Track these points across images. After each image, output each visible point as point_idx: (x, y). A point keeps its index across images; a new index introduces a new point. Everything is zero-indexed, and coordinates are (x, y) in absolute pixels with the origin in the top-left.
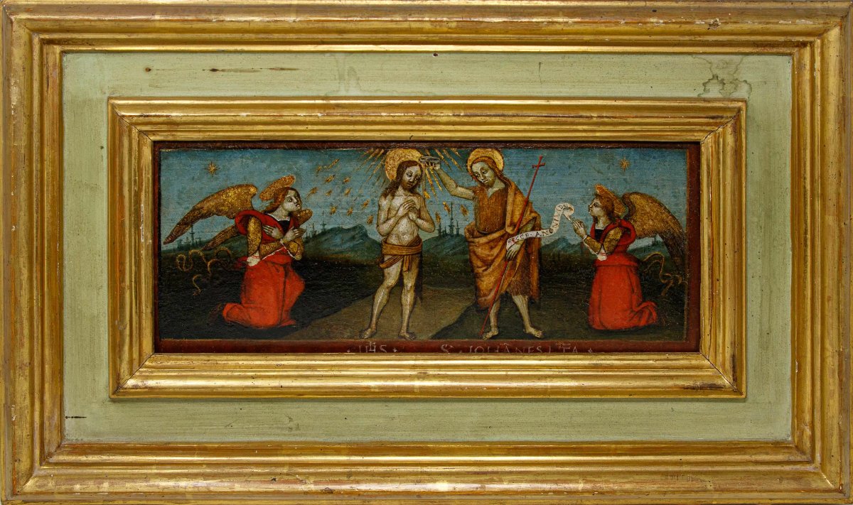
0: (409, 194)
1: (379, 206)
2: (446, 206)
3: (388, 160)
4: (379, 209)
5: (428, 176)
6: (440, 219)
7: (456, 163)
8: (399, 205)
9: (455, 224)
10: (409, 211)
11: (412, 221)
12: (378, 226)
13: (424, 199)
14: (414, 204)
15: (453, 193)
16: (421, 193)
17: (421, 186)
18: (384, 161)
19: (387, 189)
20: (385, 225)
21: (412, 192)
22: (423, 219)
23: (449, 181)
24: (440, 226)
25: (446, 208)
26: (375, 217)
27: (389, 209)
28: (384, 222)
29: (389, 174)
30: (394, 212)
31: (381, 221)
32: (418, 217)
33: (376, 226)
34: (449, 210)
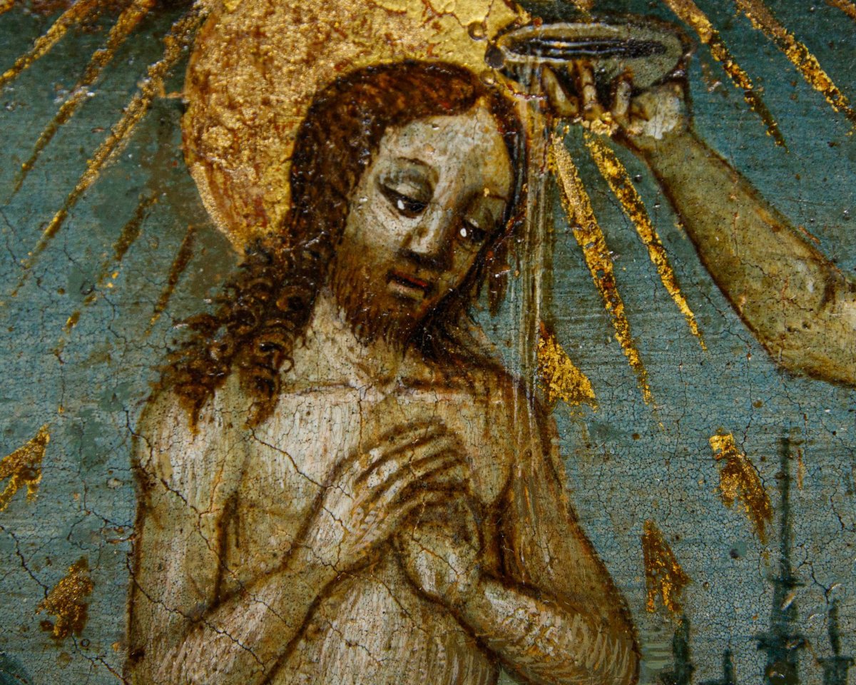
0: (408, 367)
1: (144, 480)
2: (731, 465)
3: (209, 64)
4: (144, 510)
5: (575, 199)
6: (680, 580)
7: (822, 80)
8: (316, 470)
9: (812, 624)
10: (412, 518)
11: (434, 604)
12: (137, 656)
13: (542, 412)
14: (455, 455)
15: (795, 354)
16: (512, 358)
17: (514, 295)
18: (177, 75)
19: (205, 325)
20: (195, 646)
21: (430, 354)
22: (530, 589)
23: (763, 242)
24: (681, 650)
25: (732, 488)
26: (113, 578)
27: (233, 509)
28: (194, 623)
29: (223, 193)
30: (275, 537)
31: (164, 615)
32: (485, 576)
33: (117, 655)
34: (759, 508)
